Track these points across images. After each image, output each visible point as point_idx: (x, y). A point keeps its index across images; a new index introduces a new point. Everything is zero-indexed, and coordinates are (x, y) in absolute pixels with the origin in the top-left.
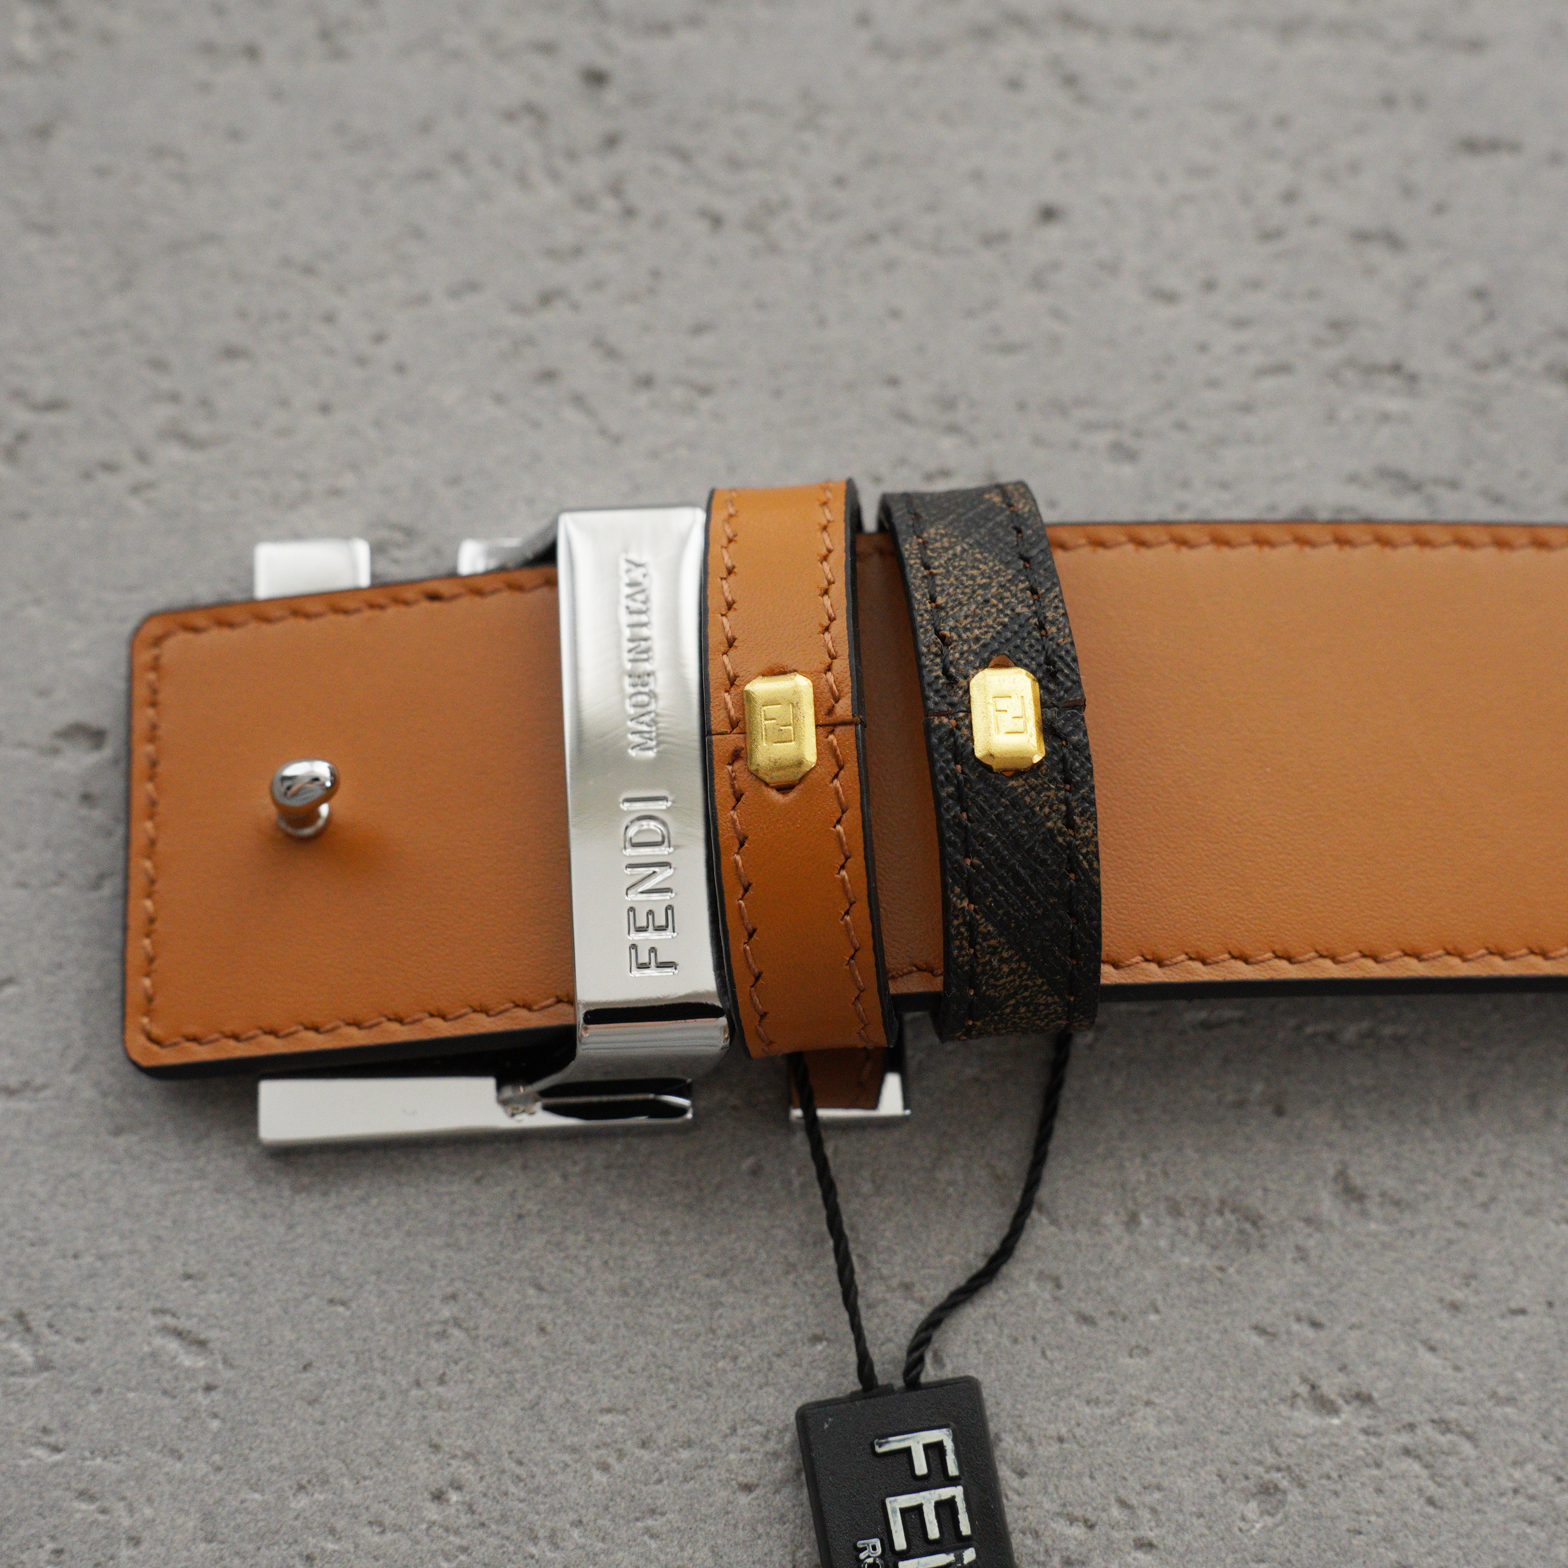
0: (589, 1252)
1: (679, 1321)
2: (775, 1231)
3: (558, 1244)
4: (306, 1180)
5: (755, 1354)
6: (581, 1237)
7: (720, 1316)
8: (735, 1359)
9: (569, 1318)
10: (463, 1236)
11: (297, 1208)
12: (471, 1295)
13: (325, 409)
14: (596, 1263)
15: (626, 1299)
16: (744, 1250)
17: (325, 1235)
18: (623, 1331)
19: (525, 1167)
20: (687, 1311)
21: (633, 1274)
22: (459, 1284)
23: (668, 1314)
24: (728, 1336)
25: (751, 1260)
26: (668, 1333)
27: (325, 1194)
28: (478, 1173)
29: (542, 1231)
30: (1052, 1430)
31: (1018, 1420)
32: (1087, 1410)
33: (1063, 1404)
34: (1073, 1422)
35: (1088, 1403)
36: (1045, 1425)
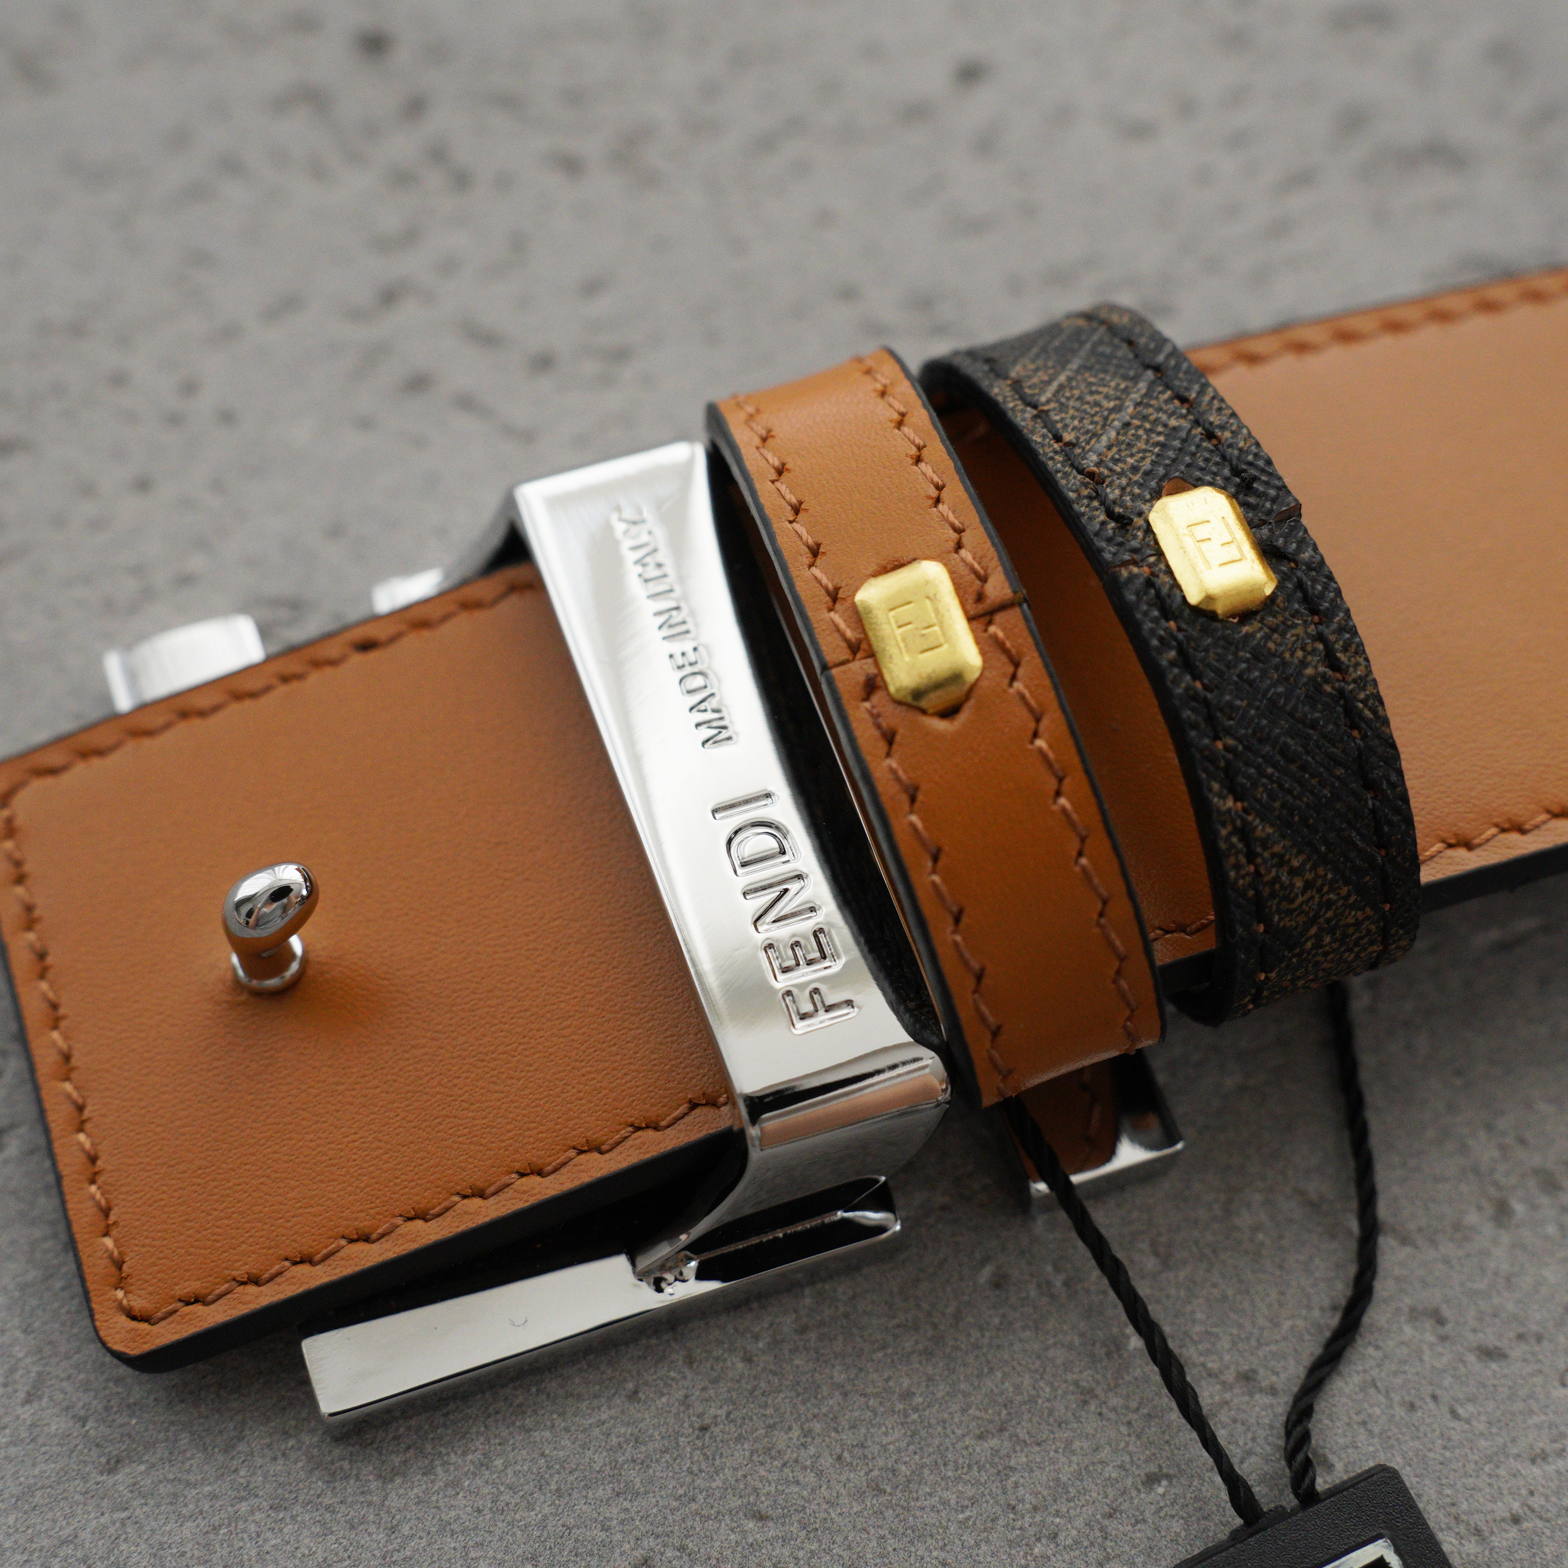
0: (812, 1450)
1: (964, 1508)
2: (1051, 1353)
3: (768, 1450)
4: (396, 1460)
5: (1079, 1523)
6: (796, 1433)
7: (1016, 1485)
8: (1054, 1536)
9: (814, 1546)
10: (634, 1476)
11: (394, 1502)
12: (669, 1554)
13: (143, 485)
14: (826, 1461)
15: (883, 1499)
16: (1017, 1388)
17: (444, 1527)
18: (892, 1543)
19: (690, 1361)
20: (970, 1492)
21: (881, 1462)
22: (649, 1542)
23: (945, 1503)
24: (1035, 1509)
25: (1032, 1400)
26: (953, 1528)
27: (428, 1471)
28: (630, 1386)
29: (740, 1439)
30: (1501, 1510)
31: (1453, 1510)
32: (1536, 1471)
33: (1502, 1472)
34: (1524, 1492)
35: (1533, 1461)
36: (1490, 1506)
